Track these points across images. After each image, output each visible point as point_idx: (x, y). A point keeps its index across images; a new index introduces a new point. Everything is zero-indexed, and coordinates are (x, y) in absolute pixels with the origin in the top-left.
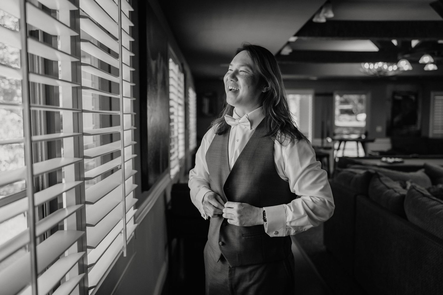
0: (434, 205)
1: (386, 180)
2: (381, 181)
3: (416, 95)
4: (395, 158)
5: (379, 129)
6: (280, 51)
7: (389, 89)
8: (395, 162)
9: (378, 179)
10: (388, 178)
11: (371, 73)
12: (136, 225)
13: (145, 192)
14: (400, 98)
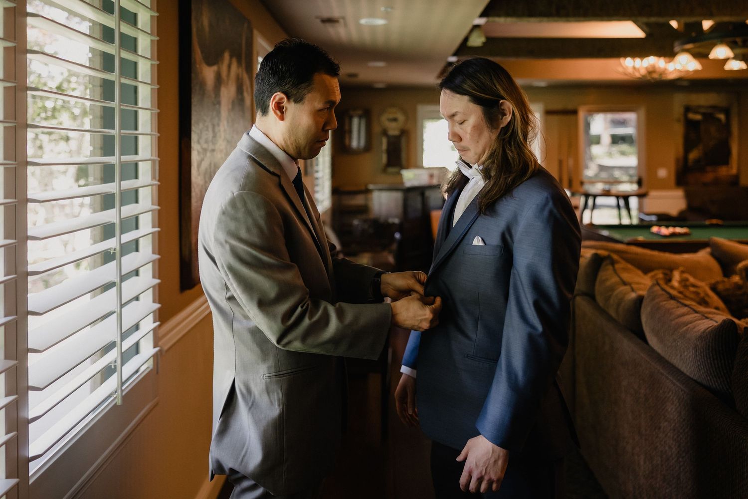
0: (684, 315)
1: (625, 270)
2: (615, 270)
3: (727, 112)
4: (674, 226)
5: (662, 173)
6: (466, 39)
7: (679, 101)
8: (673, 235)
9: (610, 267)
10: (629, 266)
11: (638, 75)
12: (157, 349)
13: (188, 293)
14: (698, 117)
